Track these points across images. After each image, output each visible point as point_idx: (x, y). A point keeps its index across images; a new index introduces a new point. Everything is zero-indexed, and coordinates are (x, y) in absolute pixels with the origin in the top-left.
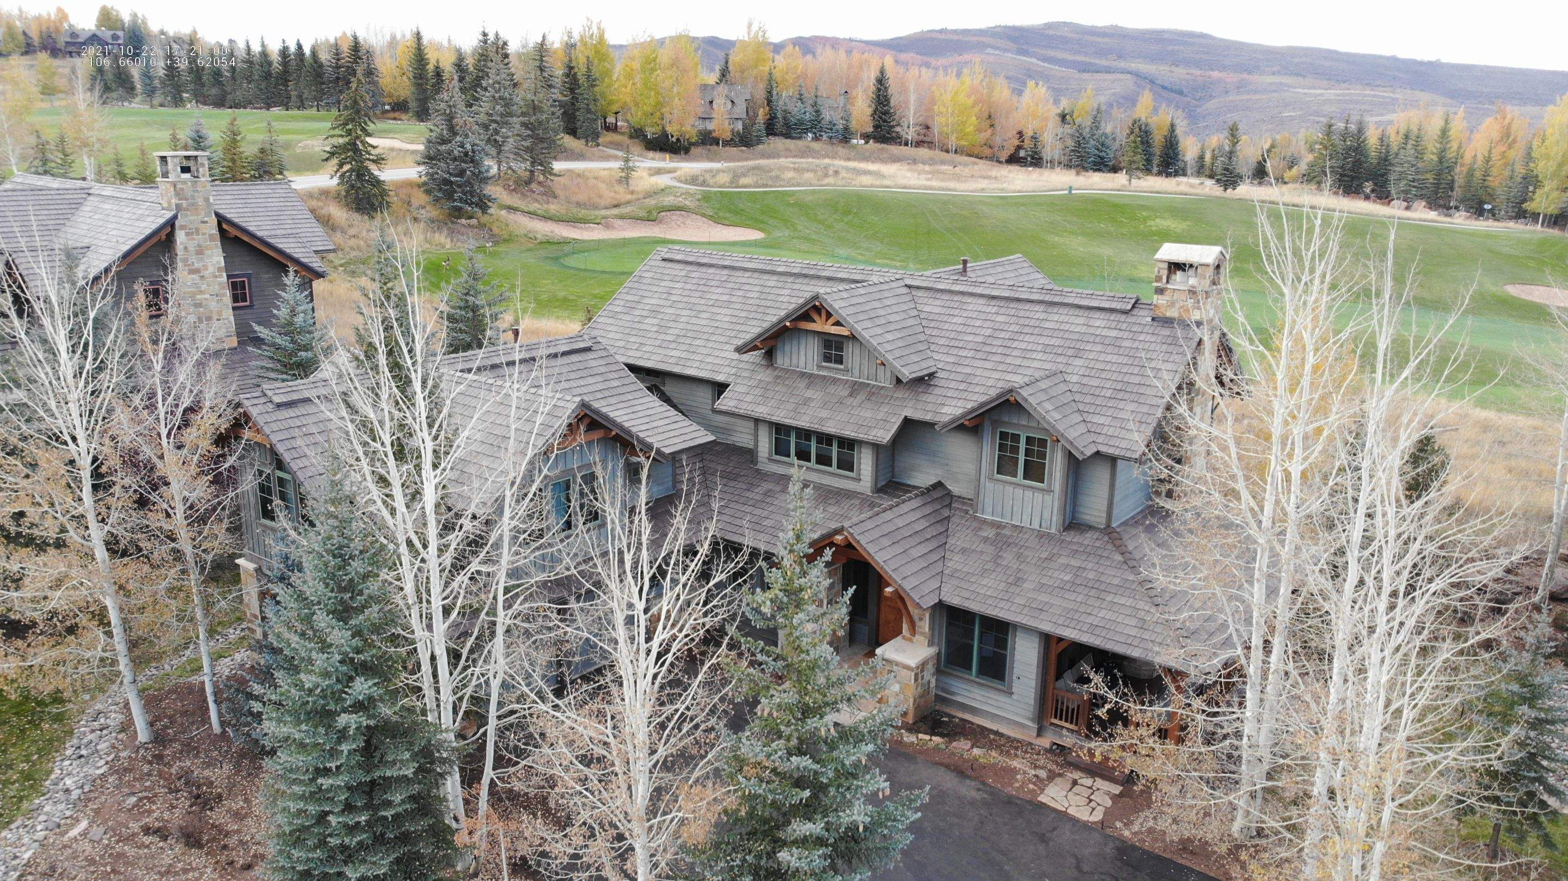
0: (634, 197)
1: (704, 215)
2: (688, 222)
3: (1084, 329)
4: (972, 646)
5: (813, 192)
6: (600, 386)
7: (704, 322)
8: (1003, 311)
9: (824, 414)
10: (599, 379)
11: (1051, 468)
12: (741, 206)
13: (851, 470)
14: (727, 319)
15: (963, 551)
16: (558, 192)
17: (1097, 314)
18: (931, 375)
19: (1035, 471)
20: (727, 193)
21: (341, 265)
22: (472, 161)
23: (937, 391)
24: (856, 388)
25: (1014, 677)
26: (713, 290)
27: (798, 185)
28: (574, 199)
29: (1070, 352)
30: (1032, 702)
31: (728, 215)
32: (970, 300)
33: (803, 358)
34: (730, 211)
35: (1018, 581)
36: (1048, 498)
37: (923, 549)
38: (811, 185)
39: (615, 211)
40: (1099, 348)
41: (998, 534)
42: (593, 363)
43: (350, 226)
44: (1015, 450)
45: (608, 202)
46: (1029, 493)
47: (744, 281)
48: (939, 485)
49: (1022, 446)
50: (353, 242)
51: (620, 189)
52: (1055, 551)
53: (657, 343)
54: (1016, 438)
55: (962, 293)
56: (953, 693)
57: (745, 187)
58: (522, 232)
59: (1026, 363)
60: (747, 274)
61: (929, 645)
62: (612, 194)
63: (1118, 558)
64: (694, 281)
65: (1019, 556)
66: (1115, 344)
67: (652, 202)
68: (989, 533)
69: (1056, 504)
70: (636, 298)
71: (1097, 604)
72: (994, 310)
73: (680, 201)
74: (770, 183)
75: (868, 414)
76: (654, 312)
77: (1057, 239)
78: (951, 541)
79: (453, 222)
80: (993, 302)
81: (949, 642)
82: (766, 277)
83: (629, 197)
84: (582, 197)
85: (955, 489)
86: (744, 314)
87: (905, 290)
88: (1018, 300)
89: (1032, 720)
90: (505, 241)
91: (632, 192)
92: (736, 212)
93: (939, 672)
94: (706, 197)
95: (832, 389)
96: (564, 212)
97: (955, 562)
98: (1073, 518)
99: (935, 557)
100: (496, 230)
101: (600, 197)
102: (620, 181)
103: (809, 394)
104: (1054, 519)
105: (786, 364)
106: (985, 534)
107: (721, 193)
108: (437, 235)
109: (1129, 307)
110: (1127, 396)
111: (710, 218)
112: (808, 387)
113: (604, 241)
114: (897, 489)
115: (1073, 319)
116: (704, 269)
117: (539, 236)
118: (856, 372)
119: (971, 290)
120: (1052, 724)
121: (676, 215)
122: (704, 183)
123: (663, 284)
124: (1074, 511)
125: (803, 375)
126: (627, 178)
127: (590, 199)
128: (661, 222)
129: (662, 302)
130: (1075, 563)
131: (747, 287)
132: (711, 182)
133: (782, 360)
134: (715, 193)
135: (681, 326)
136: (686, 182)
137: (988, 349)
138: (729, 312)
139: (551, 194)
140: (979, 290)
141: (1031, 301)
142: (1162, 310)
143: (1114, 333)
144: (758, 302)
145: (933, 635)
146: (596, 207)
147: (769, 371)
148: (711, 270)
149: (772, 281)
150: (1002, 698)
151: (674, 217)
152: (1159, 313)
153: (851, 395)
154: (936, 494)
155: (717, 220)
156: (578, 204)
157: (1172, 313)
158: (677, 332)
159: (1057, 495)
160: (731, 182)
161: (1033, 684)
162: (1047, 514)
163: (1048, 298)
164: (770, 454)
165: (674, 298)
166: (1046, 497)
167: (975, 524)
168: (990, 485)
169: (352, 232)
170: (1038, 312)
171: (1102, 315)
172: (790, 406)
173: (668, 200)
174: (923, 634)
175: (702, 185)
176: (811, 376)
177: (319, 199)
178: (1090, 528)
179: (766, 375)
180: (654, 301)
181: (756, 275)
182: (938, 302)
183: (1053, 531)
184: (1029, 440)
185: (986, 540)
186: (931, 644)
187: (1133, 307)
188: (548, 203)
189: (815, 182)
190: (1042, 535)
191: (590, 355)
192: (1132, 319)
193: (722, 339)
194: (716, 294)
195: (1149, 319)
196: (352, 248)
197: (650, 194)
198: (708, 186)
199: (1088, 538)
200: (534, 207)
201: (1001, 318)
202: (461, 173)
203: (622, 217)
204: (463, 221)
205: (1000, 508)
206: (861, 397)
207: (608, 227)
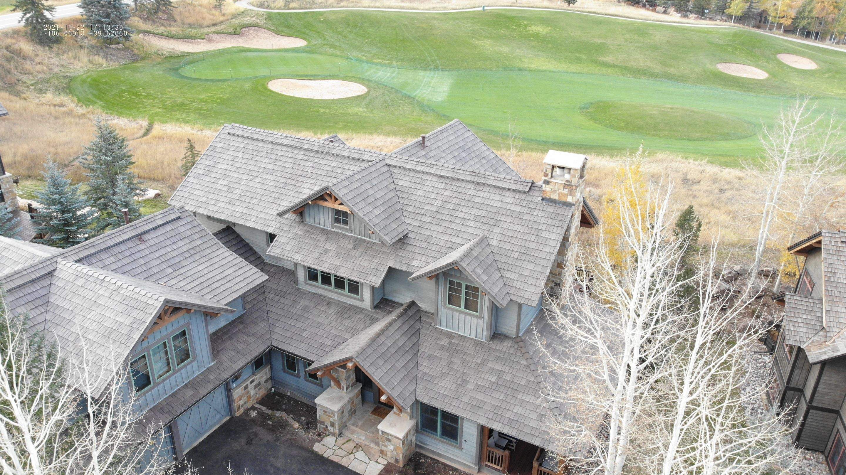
0: (225, 18)
1: (269, 29)
2: (260, 34)
3: (499, 204)
4: (437, 420)
5: (335, 12)
6: (188, 247)
7: (258, 186)
8: (448, 187)
9: (338, 262)
10: (187, 241)
11: (481, 305)
12: (292, 23)
13: (357, 293)
14: (272, 184)
15: (430, 357)
16: (177, 17)
17: (508, 193)
18: (405, 236)
19: (471, 305)
20: (282, 13)
21: (32, 85)
22: (114, 7)
23: (409, 248)
24: (358, 243)
25: (463, 440)
26: (262, 160)
27: (326, 7)
28: (187, 21)
29: (491, 222)
30: (474, 455)
31: (284, 29)
32: (427, 177)
33: (322, 219)
34: (285, 26)
35: (464, 382)
36: (480, 321)
37: (404, 361)
38: (333, 7)
39: (213, 29)
40: (509, 219)
41: (450, 343)
42: (182, 229)
43: (37, 55)
44: (459, 292)
45: (208, 22)
46: (468, 317)
47: (282, 153)
48: (413, 303)
49: (463, 290)
50: (39, 67)
51: (216, 12)
52: (485, 357)
53: (228, 200)
54: (459, 285)
55: (423, 172)
56: (425, 444)
57: (293, 9)
58: (154, 50)
59: (464, 229)
60: (284, 149)
61: (410, 419)
62: (211, 17)
63: (524, 362)
64: (250, 152)
65: (464, 361)
66: (519, 216)
67: (236, 21)
68: (444, 342)
69: (485, 325)
70: (212, 164)
71: (512, 402)
72: (443, 186)
73: (253, 20)
74: (308, 6)
75: (366, 264)
76: (225, 175)
77: (477, 42)
78: (421, 349)
79: (107, 47)
80: (442, 180)
81: (422, 416)
82: (296, 151)
83: (222, 18)
84: (191, 20)
85: (423, 306)
86: (283, 180)
87: (386, 169)
88: (458, 180)
89: (475, 464)
90: (143, 58)
91: (224, 15)
92: (288, 27)
93: (417, 431)
94: (270, 17)
95: (342, 243)
96: (180, 32)
97: (425, 366)
98: (496, 330)
99: (411, 365)
100: (136, 52)
101: (204, 19)
102: (215, 7)
103: (327, 246)
104: (484, 334)
105: (312, 222)
106: (442, 343)
107: (279, 13)
108: (96, 57)
109: (527, 190)
110: (528, 258)
111: (273, 31)
112: (327, 240)
113: (206, 52)
114: (387, 305)
115: (492, 196)
116: (256, 143)
117: (165, 53)
118: (357, 231)
119: (427, 170)
120: (486, 465)
121: (252, 30)
122: (268, 7)
123: (230, 153)
124: (496, 327)
125: (323, 231)
126: (220, 6)
127: (197, 21)
128: (243, 35)
129: (229, 168)
130: (498, 367)
131: (284, 159)
132: (273, 5)
133: (308, 220)
134: (276, 13)
135: (243, 187)
136: (257, 6)
137: (439, 216)
138: (273, 178)
139: (171, 19)
140: (433, 171)
141: (466, 181)
142: (548, 194)
143: (518, 209)
144: (291, 171)
145: (412, 412)
146: (201, 26)
147: (301, 227)
148: (261, 144)
149: (301, 155)
150: (457, 451)
151: (251, 32)
152: (546, 196)
153: (354, 248)
154: (410, 313)
155: (277, 32)
156: (190, 25)
157: (555, 197)
158: (240, 192)
159: (486, 320)
160: (285, 6)
161: (475, 445)
162: (480, 330)
163: (476, 179)
164: (306, 280)
165: (237, 165)
166: (479, 321)
167: (436, 335)
168: (444, 311)
169: (37, 60)
170: (470, 190)
171: (511, 194)
172: (316, 255)
173: (247, 20)
174: (407, 413)
175: (267, 8)
176: (328, 232)
177: (13, 38)
178: (506, 337)
179: (298, 230)
180: (224, 167)
181: (290, 149)
182: (407, 178)
183: (484, 340)
184: (467, 287)
185: (442, 347)
186: (411, 418)
187: (530, 189)
188: (170, 25)
189: (335, 5)
190: (477, 343)
191: (181, 223)
192: (529, 198)
193: (270, 199)
194: (266, 163)
195: (540, 199)
196: (39, 72)
197: (235, 16)
198: (271, 8)
199: (506, 345)
200: (161, 30)
201: (447, 193)
202: (108, 16)
203: (218, 33)
204: (113, 46)
205: (451, 324)
206: (361, 250)
207: (210, 40)
